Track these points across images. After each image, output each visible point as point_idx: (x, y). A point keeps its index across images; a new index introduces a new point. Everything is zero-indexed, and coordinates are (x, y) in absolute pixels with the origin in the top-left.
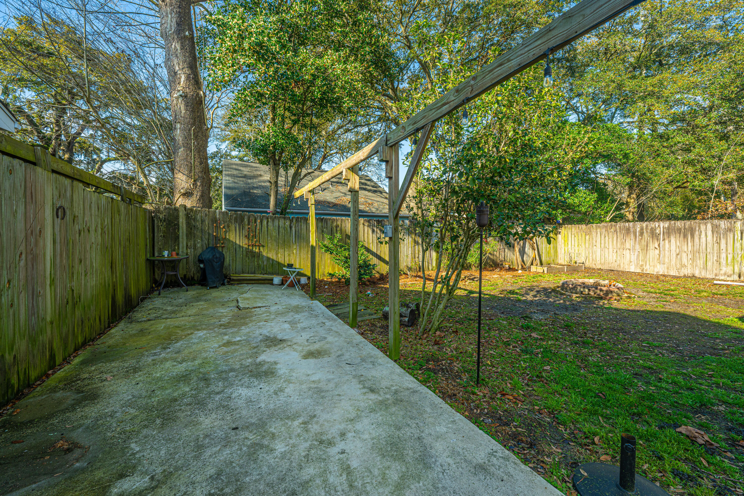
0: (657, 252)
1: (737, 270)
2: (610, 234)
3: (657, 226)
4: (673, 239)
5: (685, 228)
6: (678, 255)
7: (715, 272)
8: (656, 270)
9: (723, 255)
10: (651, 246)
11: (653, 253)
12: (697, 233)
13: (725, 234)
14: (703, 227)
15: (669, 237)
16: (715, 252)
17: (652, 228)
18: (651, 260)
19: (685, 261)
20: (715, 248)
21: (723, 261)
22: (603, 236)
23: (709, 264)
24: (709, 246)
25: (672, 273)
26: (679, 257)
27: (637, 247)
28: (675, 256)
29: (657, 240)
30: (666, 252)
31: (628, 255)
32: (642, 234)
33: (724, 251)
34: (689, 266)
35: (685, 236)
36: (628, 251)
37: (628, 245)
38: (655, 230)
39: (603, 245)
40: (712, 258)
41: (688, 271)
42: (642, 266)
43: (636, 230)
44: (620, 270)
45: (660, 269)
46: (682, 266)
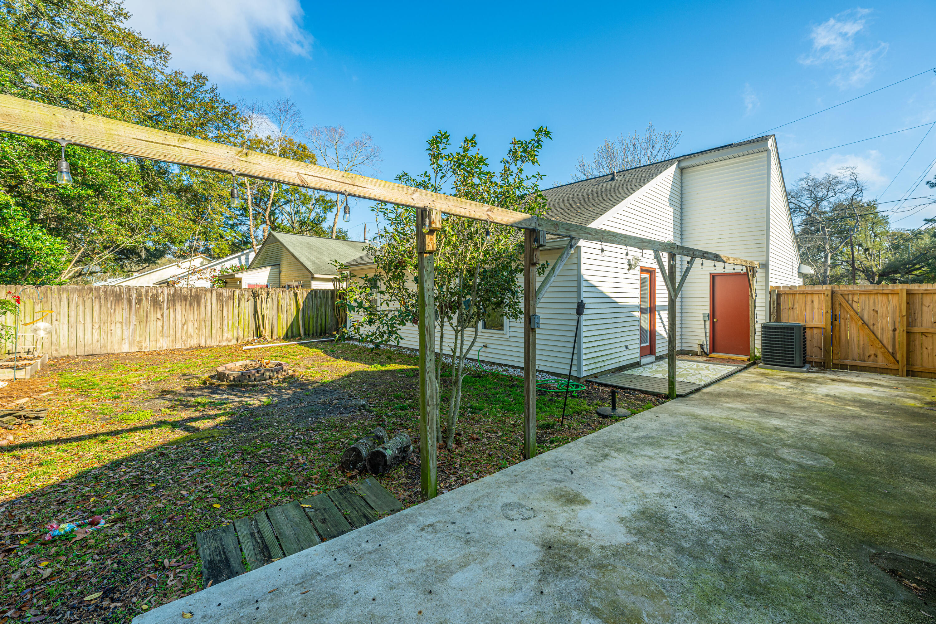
0: (160, 323)
1: (235, 335)
2: (88, 303)
3: (160, 291)
4: (178, 308)
5: (191, 296)
6: (183, 325)
7: (218, 339)
8: (158, 345)
9: (225, 322)
10: (153, 317)
11: (155, 325)
12: (203, 301)
13: (227, 302)
14: (209, 295)
15: (174, 305)
16: (219, 319)
17: (153, 295)
18: (152, 334)
19: (191, 330)
20: (219, 316)
21: (225, 328)
22: (73, 306)
23: (214, 331)
24: (214, 313)
25: (178, 346)
26: (185, 327)
27: (133, 318)
28: (180, 326)
29: (160, 308)
30: (171, 323)
31: (119, 331)
32: (139, 301)
33: (226, 318)
34: (196, 336)
35: (191, 304)
36: (119, 325)
37: (118, 318)
38: (158, 296)
39: (72, 320)
40: (216, 325)
41: (193, 342)
42: (140, 342)
43: (131, 296)
44: (105, 352)
45: (163, 344)
46: (188, 336)
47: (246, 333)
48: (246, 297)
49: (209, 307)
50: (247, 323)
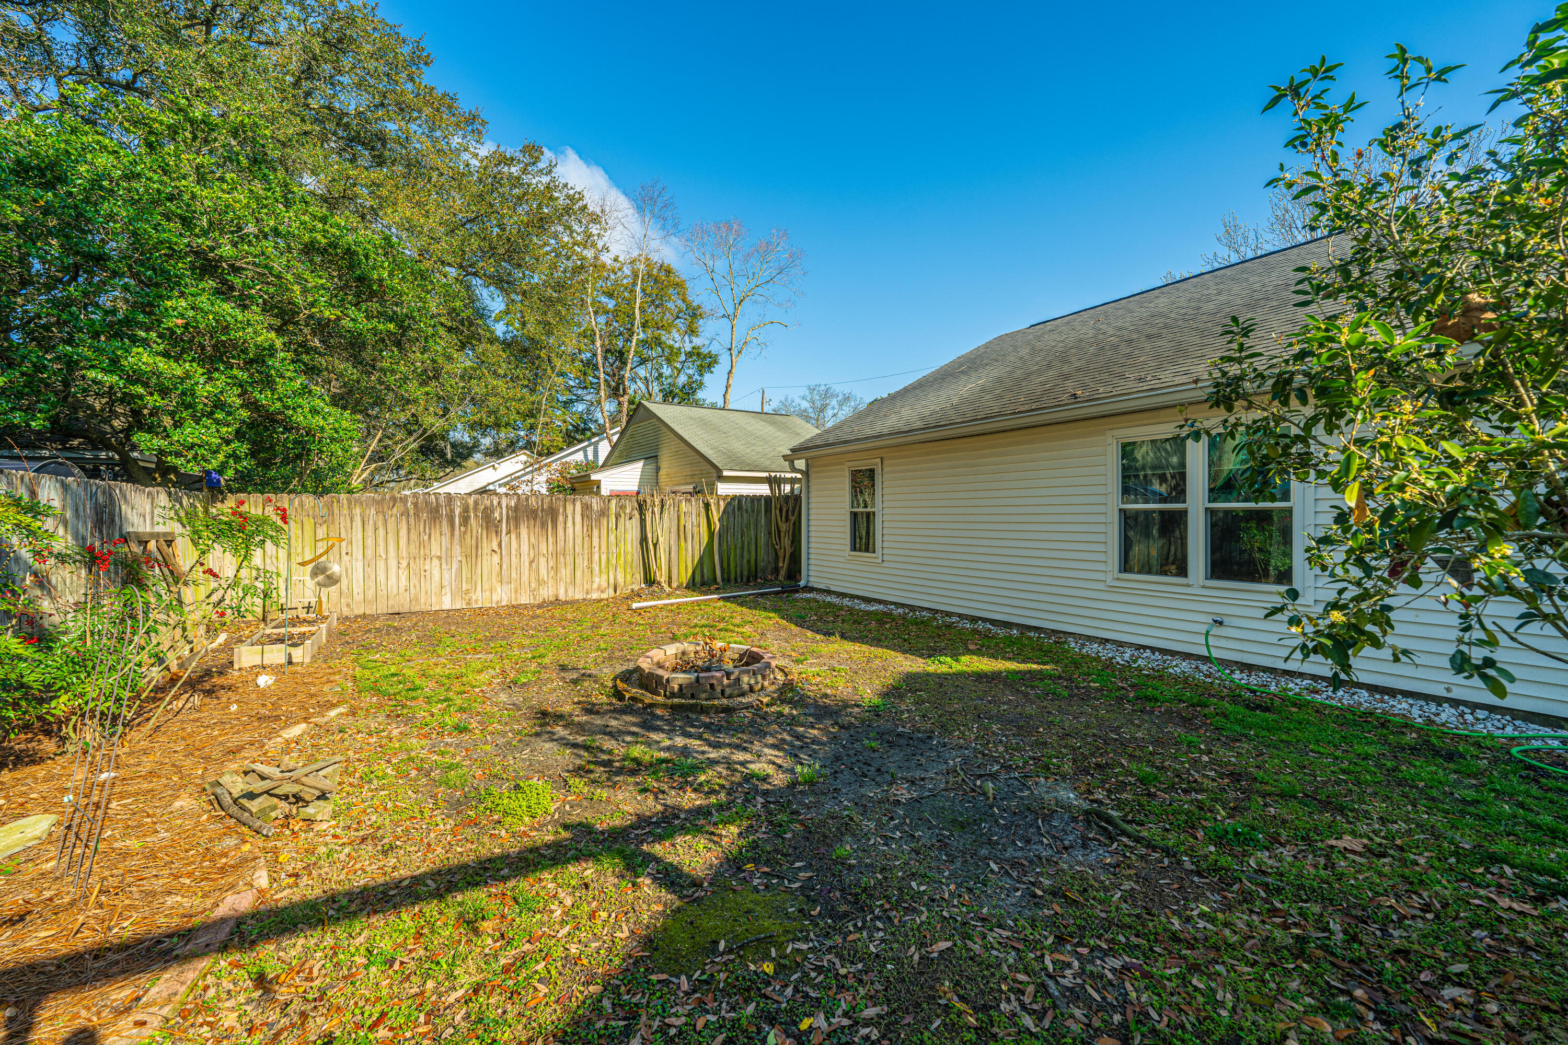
0: (496, 558)
1: (612, 581)
2: (391, 522)
3: (495, 503)
4: (524, 531)
5: (543, 510)
6: (531, 562)
7: (586, 586)
8: (495, 598)
9: (596, 557)
10: (486, 548)
11: (490, 562)
12: (561, 518)
13: (598, 521)
14: (569, 508)
15: (517, 527)
16: (586, 552)
17: (486, 508)
18: (485, 577)
19: (543, 572)
20: (586, 546)
21: (596, 568)
22: (370, 528)
23: (579, 573)
24: (578, 541)
25: (524, 599)
26: (534, 565)
27: (457, 549)
28: (527, 564)
29: (497, 532)
30: (513, 557)
31: (436, 572)
32: (465, 520)
33: (597, 549)
34: (551, 582)
35: (543, 525)
36: (436, 562)
37: (435, 549)
38: (493, 512)
39: (369, 552)
40: (582, 563)
41: (546, 593)
42: (467, 592)
43: (452, 511)
44: (417, 609)
45: (502, 596)
46: (540, 582)
47: (629, 577)
48: (628, 511)
49: (570, 531)
50: (629, 558)
